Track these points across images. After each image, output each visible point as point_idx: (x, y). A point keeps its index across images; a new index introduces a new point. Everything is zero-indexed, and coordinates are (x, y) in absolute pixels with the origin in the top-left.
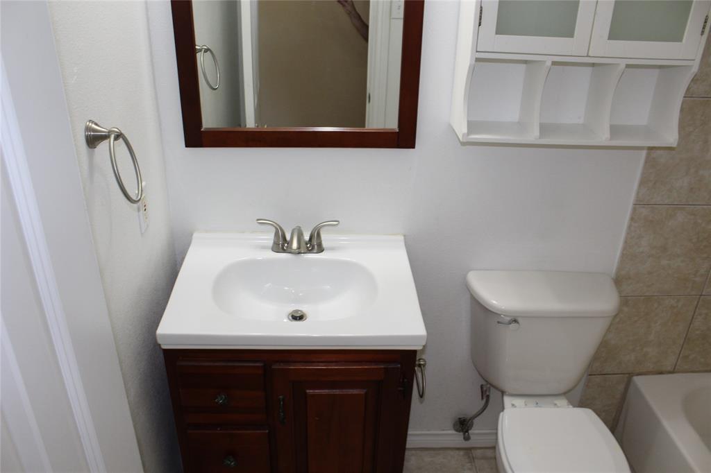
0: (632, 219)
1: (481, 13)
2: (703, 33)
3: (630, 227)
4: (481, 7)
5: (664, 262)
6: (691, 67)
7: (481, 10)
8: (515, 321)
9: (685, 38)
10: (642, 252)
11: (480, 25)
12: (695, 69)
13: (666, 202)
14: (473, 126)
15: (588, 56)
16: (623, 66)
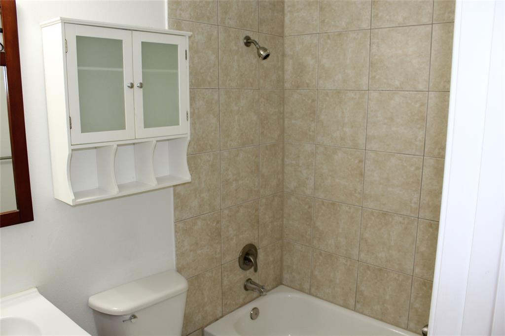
0: (176, 232)
1: (70, 121)
2: (187, 119)
3: (176, 236)
4: (70, 117)
5: (199, 252)
6: (187, 137)
7: (70, 119)
8: (134, 317)
9: (180, 123)
10: (186, 250)
11: (71, 129)
12: (189, 138)
13: (190, 216)
14: (77, 195)
15: (135, 139)
16: (155, 142)
